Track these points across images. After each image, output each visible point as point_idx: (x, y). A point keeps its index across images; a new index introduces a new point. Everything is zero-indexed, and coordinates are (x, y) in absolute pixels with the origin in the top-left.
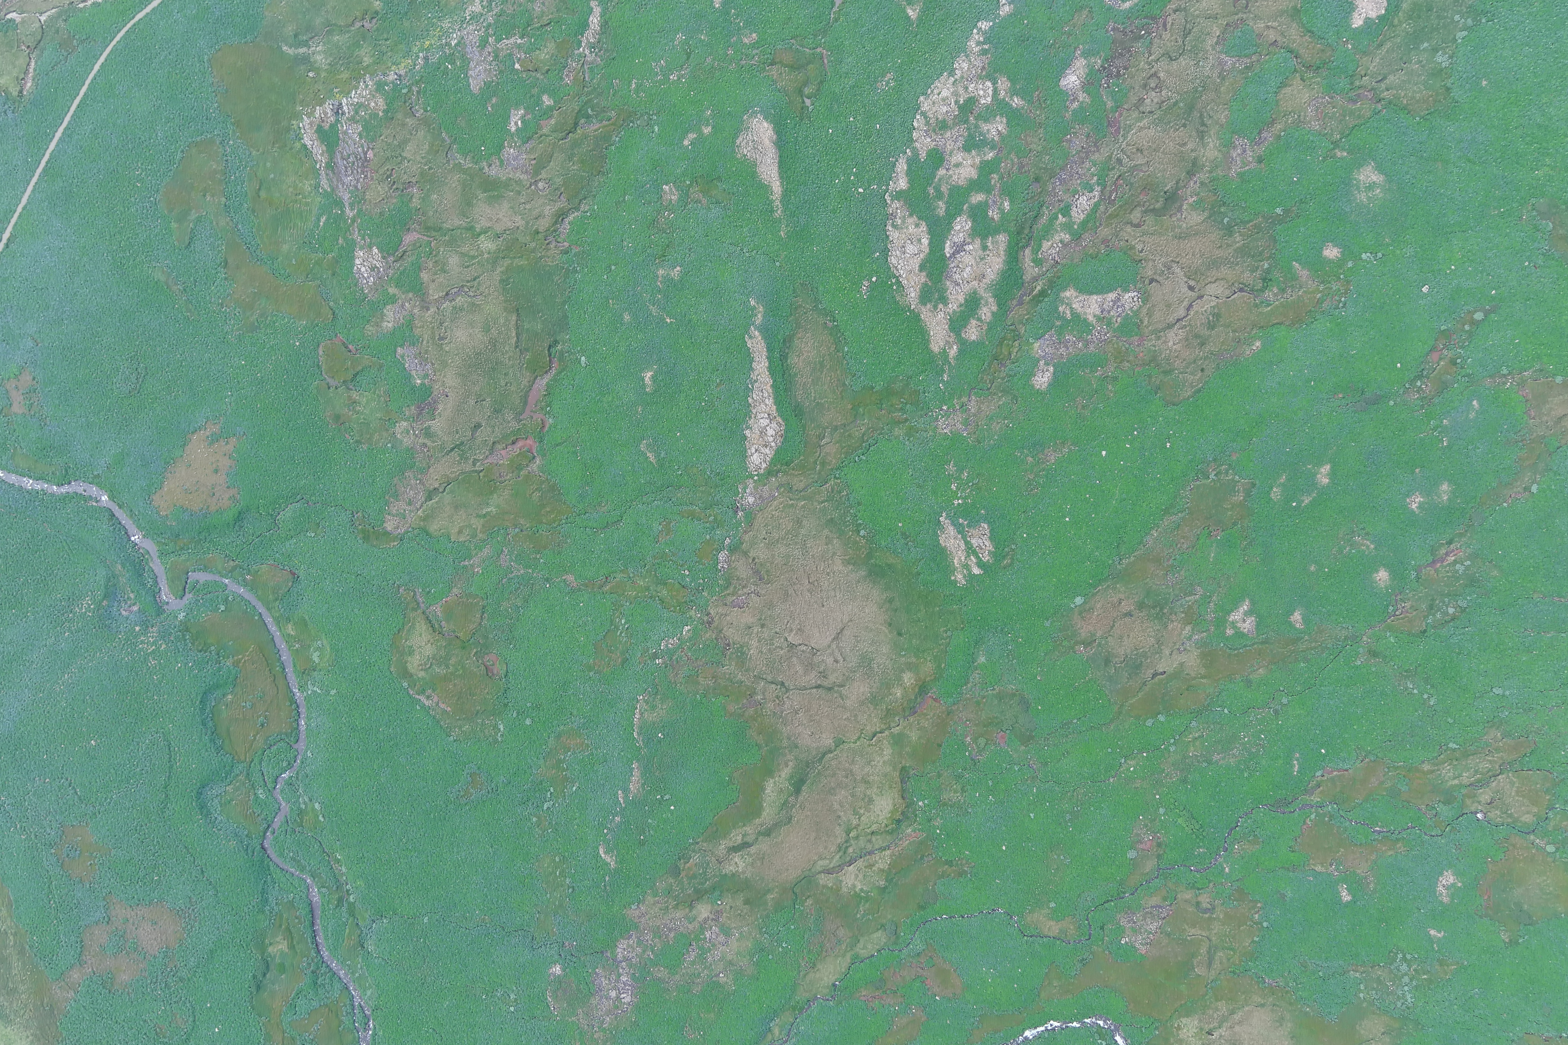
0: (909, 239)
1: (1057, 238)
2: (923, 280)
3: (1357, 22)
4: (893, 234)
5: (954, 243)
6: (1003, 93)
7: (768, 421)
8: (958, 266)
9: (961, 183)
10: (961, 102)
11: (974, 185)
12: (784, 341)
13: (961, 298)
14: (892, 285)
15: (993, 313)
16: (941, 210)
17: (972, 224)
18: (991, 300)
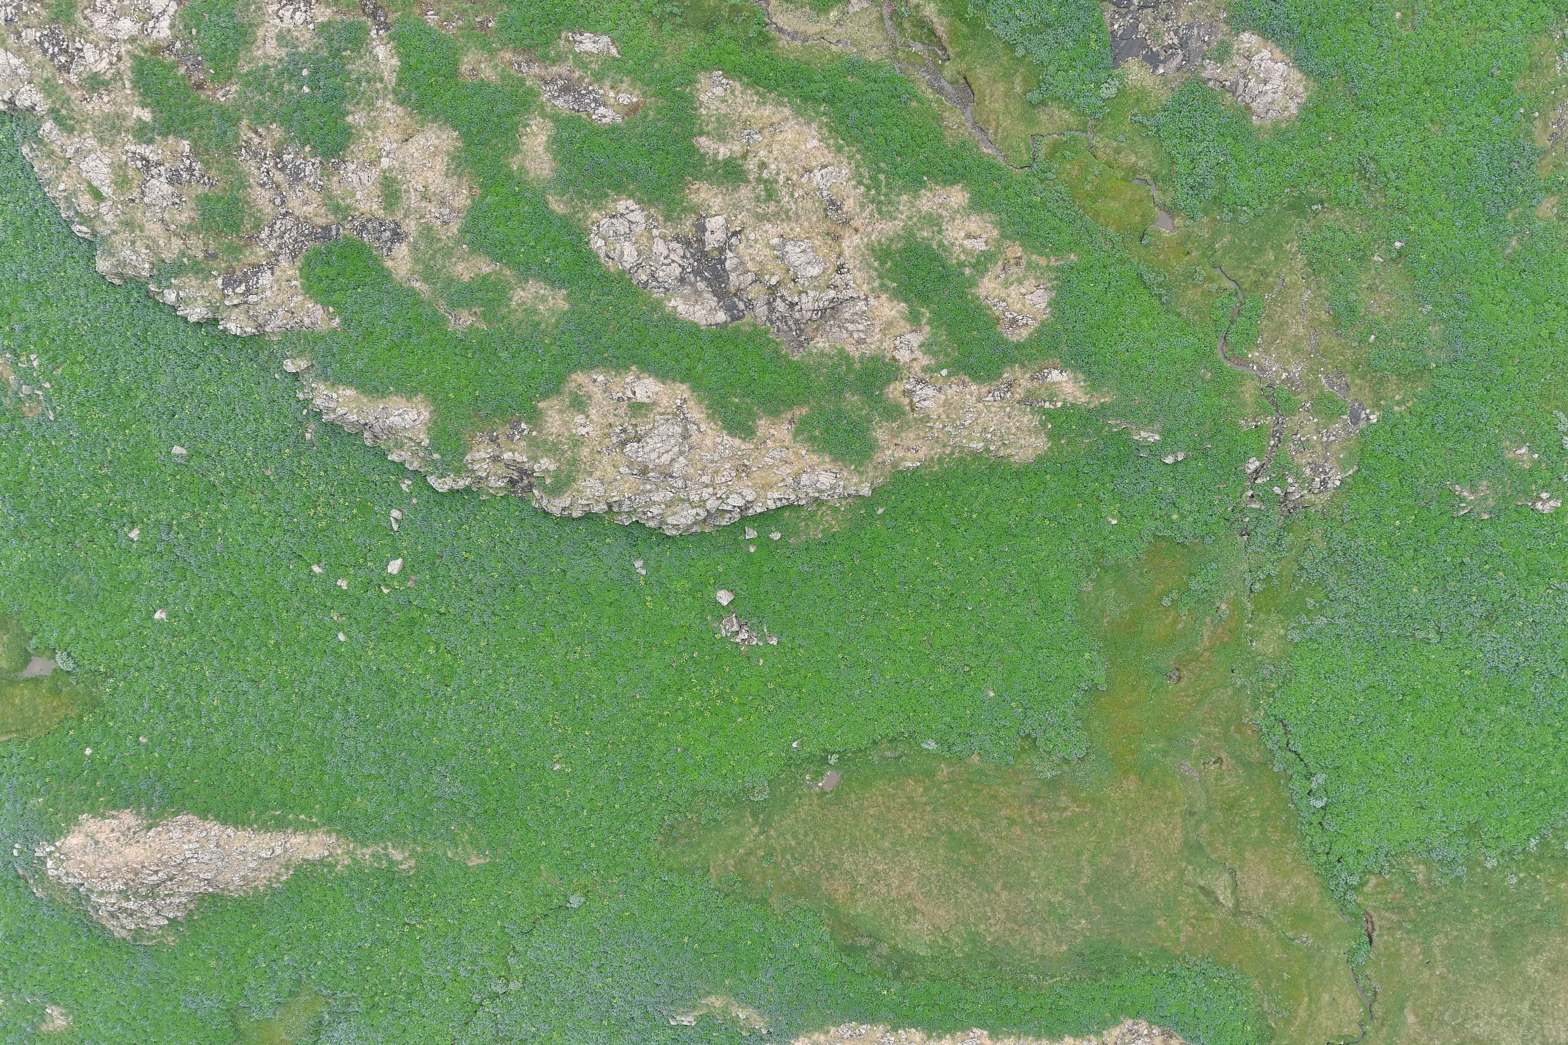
0: (623, 444)
2: (782, 431)
4: (587, 494)
5: (682, 280)
8: (772, 290)
9: (462, 200)
12: (850, 950)
13: (887, 309)
15: (977, 205)
16: (544, 299)
17: (631, 196)
18: (927, 202)
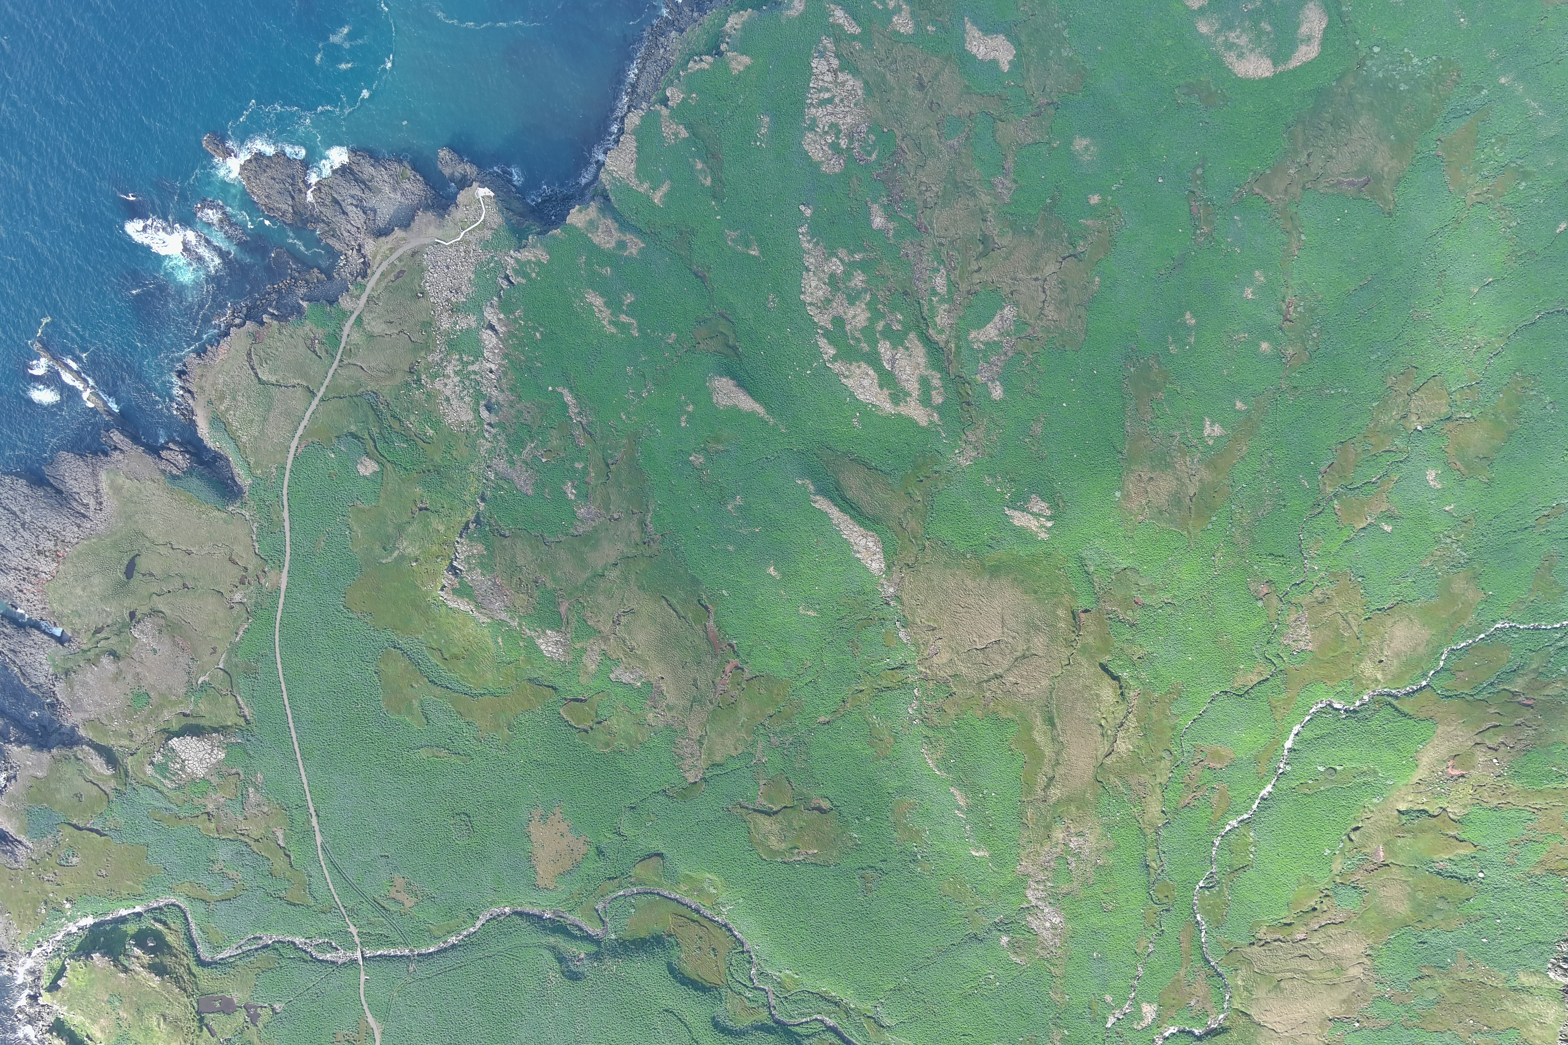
0: (861, 378)
1: (941, 311)
3: (1006, 68)
4: (849, 382)
5: (888, 360)
6: (846, 258)
7: (865, 540)
8: (900, 371)
9: (864, 325)
10: (827, 281)
11: (872, 321)
12: (836, 489)
13: (917, 386)
14: (871, 409)
15: (940, 379)
16: (865, 348)
17: (889, 342)
18: (933, 373)
